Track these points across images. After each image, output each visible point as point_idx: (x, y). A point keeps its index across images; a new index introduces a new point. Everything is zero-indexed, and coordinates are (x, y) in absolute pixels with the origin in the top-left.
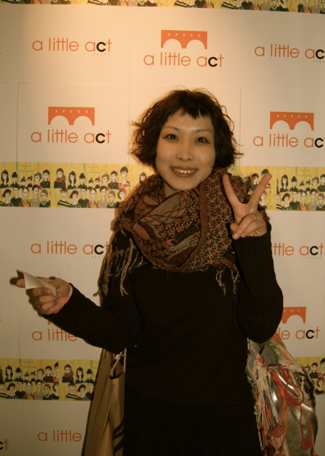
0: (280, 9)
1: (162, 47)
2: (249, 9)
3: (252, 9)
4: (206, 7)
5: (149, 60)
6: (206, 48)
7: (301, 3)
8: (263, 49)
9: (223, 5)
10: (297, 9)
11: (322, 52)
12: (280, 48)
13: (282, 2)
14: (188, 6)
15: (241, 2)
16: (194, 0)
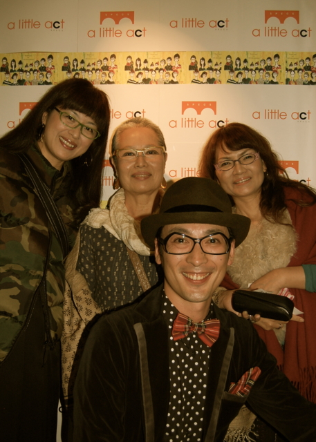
0: (272, 82)
1: (183, 114)
2: (248, 83)
3: (251, 83)
4: (215, 83)
5: (173, 124)
6: (215, 114)
7: (289, 77)
8: (259, 113)
9: (228, 82)
10: (285, 82)
11: (305, 114)
12: (272, 112)
13: (273, 77)
14: (202, 83)
15: (242, 78)
16: (207, 78)
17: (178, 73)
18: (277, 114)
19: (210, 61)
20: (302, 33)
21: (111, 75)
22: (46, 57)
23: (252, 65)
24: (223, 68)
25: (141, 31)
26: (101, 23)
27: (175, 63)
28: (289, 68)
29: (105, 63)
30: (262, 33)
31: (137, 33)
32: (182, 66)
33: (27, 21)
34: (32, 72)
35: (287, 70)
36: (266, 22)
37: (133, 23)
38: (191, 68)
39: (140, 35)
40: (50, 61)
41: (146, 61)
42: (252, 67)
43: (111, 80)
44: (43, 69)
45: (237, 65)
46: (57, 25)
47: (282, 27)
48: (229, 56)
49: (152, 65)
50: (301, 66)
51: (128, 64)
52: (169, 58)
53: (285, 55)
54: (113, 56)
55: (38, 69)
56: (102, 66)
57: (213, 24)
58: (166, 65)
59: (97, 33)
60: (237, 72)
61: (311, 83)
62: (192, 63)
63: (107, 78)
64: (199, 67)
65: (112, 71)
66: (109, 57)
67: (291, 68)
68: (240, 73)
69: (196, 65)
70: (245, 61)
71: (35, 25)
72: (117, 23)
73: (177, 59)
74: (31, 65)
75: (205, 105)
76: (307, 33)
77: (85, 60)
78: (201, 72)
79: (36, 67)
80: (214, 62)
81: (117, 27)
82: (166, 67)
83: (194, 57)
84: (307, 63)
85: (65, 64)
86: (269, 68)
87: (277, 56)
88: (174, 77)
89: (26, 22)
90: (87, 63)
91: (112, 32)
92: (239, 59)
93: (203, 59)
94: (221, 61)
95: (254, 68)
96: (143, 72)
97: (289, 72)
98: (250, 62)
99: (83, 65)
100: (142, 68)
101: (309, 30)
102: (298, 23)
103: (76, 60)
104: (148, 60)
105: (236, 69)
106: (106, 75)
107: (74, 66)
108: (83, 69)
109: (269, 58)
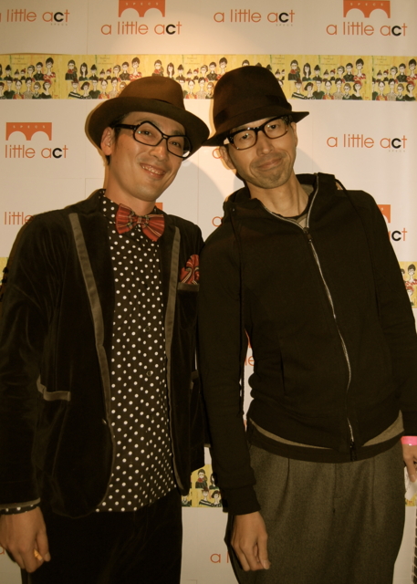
0: (353, 97)
2: (320, 98)
3: (324, 98)
5: (217, 154)
7: (376, 90)
8: (336, 139)
9: (293, 96)
10: (371, 97)
11: (399, 141)
12: (353, 138)
13: (355, 90)
15: (312, 91)
18: (360, 140)
19: (269, 68)
20: (395, 30)
22: (43, 62)
23: (326, 73)
25: (174, 26)
26: (120, 16)
27: (220, 70)
28: (377, 78)
29: (125, 69)
30: (340, 30)
31: (169, 30)
33: (19, 11)
34: (24, 81)
35: (374, 80)
36: (345, 16)
37: (164, 15)
39: (174, 32)
40: (49, 66)
41: (181, 68)
42: (326, 77)
44: (39, 77)
45: (305, 73)
46: (59, 17)
47: (366, 22)
48: (295, 62)
49: (189, 72)
50: (393, 75)
51: (156, 70)
52: (213, 63)
53: (371, 61)
54: (136, 60)
55: (32, 77)
56: (121, 73)
57: (273, 17)
58: (208, 73)
59: (115, 29)
60: (305, 83)
61: (407, 98)
66: (130, 62)
67: (379, 77)
68: (310, 84)
70: (317, 68)
71: (30, 17)
72: (142, 15)
73: (223, 65)
74: (24, 71)
76: (401, 31)
77: (97, 66)
79: (30, 74)
80: (275, 69)
81: (141, 21)
82: (208, 76)
83: (246, 62)
84: (402, 71)
85: (70, 70)
86: (349, 78)
87: (360, 61)
89: (16, 13)
90: (99, 69)
91: (134, 27)
92: (308, 65)
93: (259, 65)
94: (284, 67)
95: (328, 77)
97: (377, 83)
98: (323, 70)
99: (94, 72)
100: (175, 76)
101: (404, 27)
102: (389, 17)
103: (85, 65)
104: (184, 66)
105: (305, 79)
107: (82, 73)
108: (94, 78)
109: (350, 64)
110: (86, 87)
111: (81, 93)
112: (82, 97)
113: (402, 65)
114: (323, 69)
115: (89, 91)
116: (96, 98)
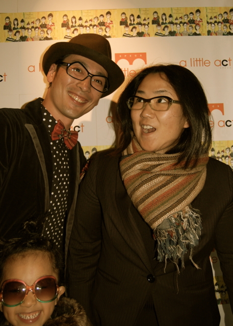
2: (174, 36)
4: (144, 36)
6: (146, 63)
7: (210, 29)
8: (185, 62)
9: (156, 34)
10: (207, 34)
11: (227, 61)
12: (197, 61)
13: (196, 30)
14: (132, 36)
15: (168, 31)
16: (136, 32)
17: (110, 28)
19: (139, 17)
21: (49, 32)
23: (176, 19)
24: (151, 23)
27: (107, 19)
28: (209, 21)
29: (43, 21)
32: (114, 22)
38: (122, 23)
41: (80, 19)
42: (177, 21)
43: (49, 37)
45: (163, 19)
48: (156, 12)
49: (86, 22)
50: (220, 19)
51: (64, 21)
52: (102, 15)
53: (205, 10)
54: (50, 15)
56: (40, 24)
58: (99, 22)
60: (163, 26)
61: (230, 34)
62: (123, 19)
63: (46, 35)
64: (129, 22)
65: (50, 29)
66: (46, 16)
67: (211, 21)
68: (166, 27)
69: (126, 20)
73: (109, 16)
75: (136, 56)
77: (25, 20)
78: (131, 27)
80: (143, 17)
82: (99, 24)
83: (124, 13)
84: (225, 16)
85: (6, 23)
86: (192, 22)
87: (198, 11)
88: (106, 32)
90: (26, 22)
93: (132, 15)
94: (149, 16)
95: (178, 22)
96: (78, 28)
97: (210, 25)
99: (23, 24)
100: (77, 24)
103: (16, 19)
104: (82, 18)
105: (163, 23)
106: (44, 32)
107: (14, 25)
108: (23, 28)
109: (191, 13)
110: (17, 34)
111: (15, 38)
112: (15, 41)
113: (225, 12)
114: (174, 16)
115: (20, 36)
116: (25, 41)
